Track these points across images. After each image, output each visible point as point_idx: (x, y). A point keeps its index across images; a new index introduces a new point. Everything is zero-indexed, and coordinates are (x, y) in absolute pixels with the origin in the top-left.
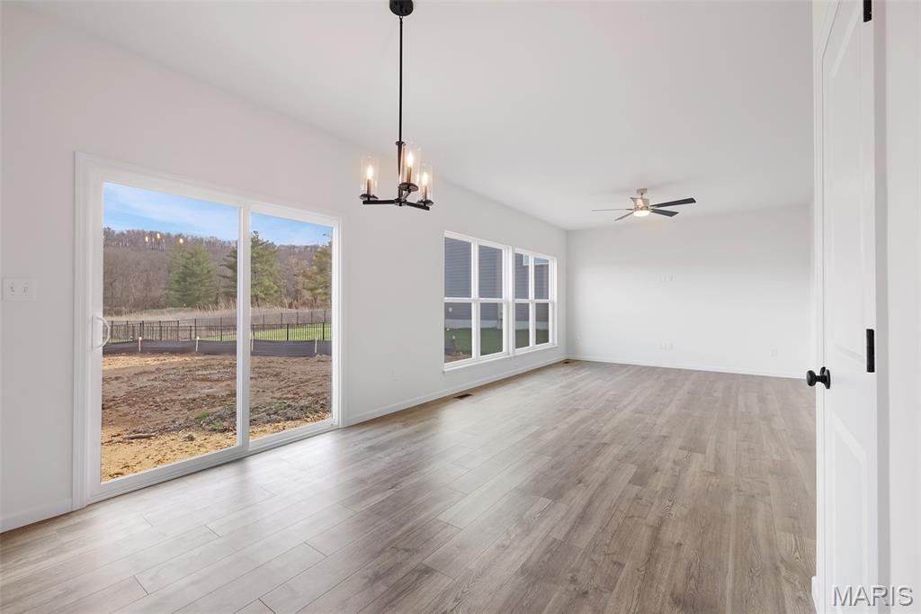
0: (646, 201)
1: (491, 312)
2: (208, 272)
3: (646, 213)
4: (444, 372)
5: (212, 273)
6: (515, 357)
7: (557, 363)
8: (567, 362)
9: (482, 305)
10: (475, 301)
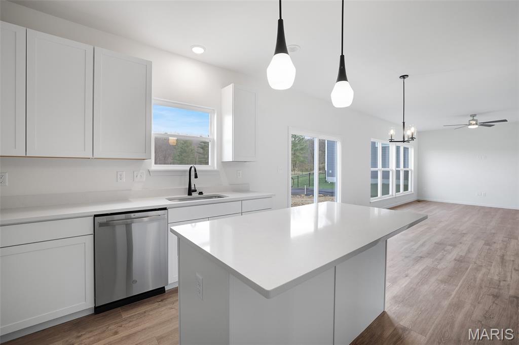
0: (476, 120)
1: (386, 175)
2: (192, 150)
3: (477, 126)
4: (370, 202)
5: (193, 151)
6: (396, 197)
7: (414, 201)
8: (419, 201)
9: (383, 171)
10: (380, 170)
